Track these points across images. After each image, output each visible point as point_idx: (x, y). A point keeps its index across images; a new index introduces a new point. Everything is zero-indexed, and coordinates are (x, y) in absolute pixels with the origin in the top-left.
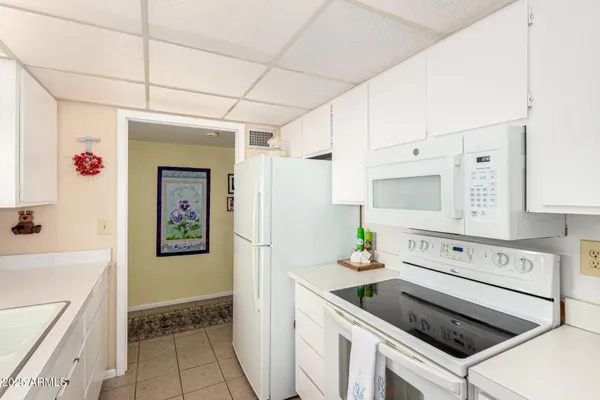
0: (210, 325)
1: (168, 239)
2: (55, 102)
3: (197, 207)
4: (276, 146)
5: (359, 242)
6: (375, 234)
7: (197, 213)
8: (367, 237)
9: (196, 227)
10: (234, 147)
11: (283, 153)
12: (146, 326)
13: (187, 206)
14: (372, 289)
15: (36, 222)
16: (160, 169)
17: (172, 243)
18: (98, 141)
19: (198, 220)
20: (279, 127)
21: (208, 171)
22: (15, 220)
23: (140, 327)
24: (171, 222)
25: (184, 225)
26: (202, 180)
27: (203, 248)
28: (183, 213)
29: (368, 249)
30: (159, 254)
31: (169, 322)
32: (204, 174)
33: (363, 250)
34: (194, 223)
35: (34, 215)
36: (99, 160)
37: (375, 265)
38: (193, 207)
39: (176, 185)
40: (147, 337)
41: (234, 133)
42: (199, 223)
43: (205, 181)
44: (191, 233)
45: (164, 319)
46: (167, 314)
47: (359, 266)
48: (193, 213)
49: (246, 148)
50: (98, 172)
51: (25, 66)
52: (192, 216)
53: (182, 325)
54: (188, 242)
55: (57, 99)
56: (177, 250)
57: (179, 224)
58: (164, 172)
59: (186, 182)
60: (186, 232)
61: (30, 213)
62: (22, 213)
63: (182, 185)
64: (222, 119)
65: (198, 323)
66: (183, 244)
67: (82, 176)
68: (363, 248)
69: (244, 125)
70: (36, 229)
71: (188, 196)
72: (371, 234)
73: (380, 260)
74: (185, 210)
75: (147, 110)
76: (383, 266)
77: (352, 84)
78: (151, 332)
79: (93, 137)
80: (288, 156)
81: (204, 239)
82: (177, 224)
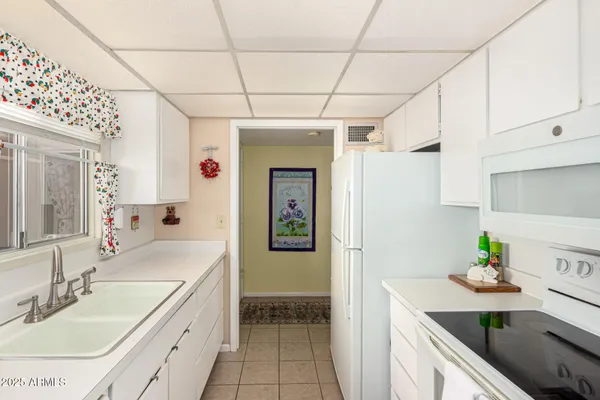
0: (313, 322)
1: (278, 235)
2: (188, 120)
3: (304, 205)
4: (376, 141)
5: (483, 254)
6: (507, 246)
7: (303, 211)
8: (493, 249)
9: (303, 225)
10: (332, 145)
11: (385, 148)
12: (259, 313)
13: (295, 205)
14: (501, 318)
15: (177, 216)
16: (272, 170)
17: (282, 239)
18: (216, 149)
19: (304, 219)
20: (382, 119)
21: (314, 171)
22: (164, 215)
23: (254, 312)
24: (281, 220)
25: (292, 223)
26: (307, 180)
27: (309, 246)
28: (291, 211)
29: (494, 266)
30: (271, 248)
31: (277, 313)
32: (311, 174)
33: (486, 265)
34: (301, 221)
35: (176, 210)
36: (217, 164)
37: (505, 286)
38: (299, 207)
39: (286, 185)
40: (258, 322)
41: (333, 131)
42: (306, 222)
43: (311, 180)
44: (298, 230)
45: (274, 309)
46: (276, 305)
47: (480, 285)
48: (300, 211)
49: (344, 145)
50: (216, 175)
51: (163, 95)
52: (299, 214)
53: (287, 318)
54: (296, 239)
55: (190, 118)
56: (285, 246)
57: (288, 221)
58: (275, 173)
59: (293, 182)
60: (293, 229)
61: (173, 209)
62: (168, 208)
63: (290, 184)
64: (320, 118)
65: (302, 319)
66: (291, 240)
67: (205, 179)
68: (487, 262)
69: (341, 122)
70: (176, 221)
71: (296, 195)
72: (499, 245)
73: (514, 282)
74: (293, 208)
75: (253, 118)
76: (519, 290)
77: (468, 51)
78: (261, 318)
79: (214, 146)
80: (390, 150)
81: (310, 238)
82: (285, 222)
